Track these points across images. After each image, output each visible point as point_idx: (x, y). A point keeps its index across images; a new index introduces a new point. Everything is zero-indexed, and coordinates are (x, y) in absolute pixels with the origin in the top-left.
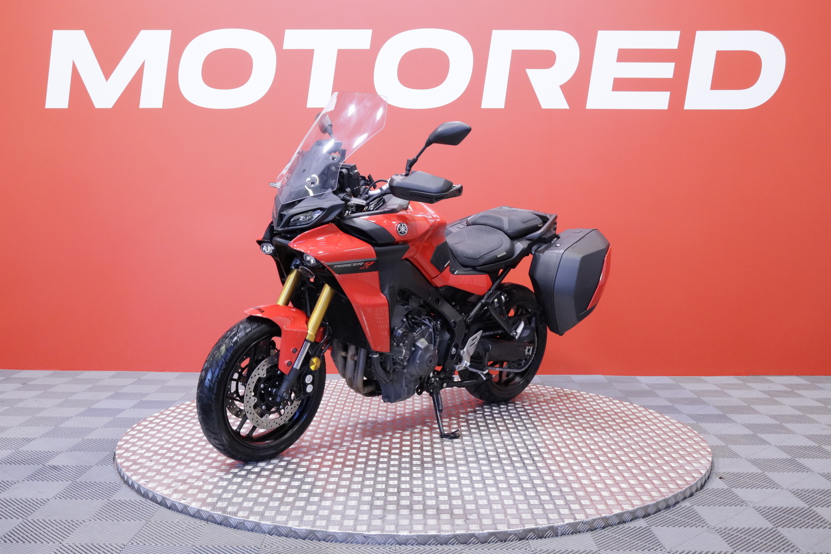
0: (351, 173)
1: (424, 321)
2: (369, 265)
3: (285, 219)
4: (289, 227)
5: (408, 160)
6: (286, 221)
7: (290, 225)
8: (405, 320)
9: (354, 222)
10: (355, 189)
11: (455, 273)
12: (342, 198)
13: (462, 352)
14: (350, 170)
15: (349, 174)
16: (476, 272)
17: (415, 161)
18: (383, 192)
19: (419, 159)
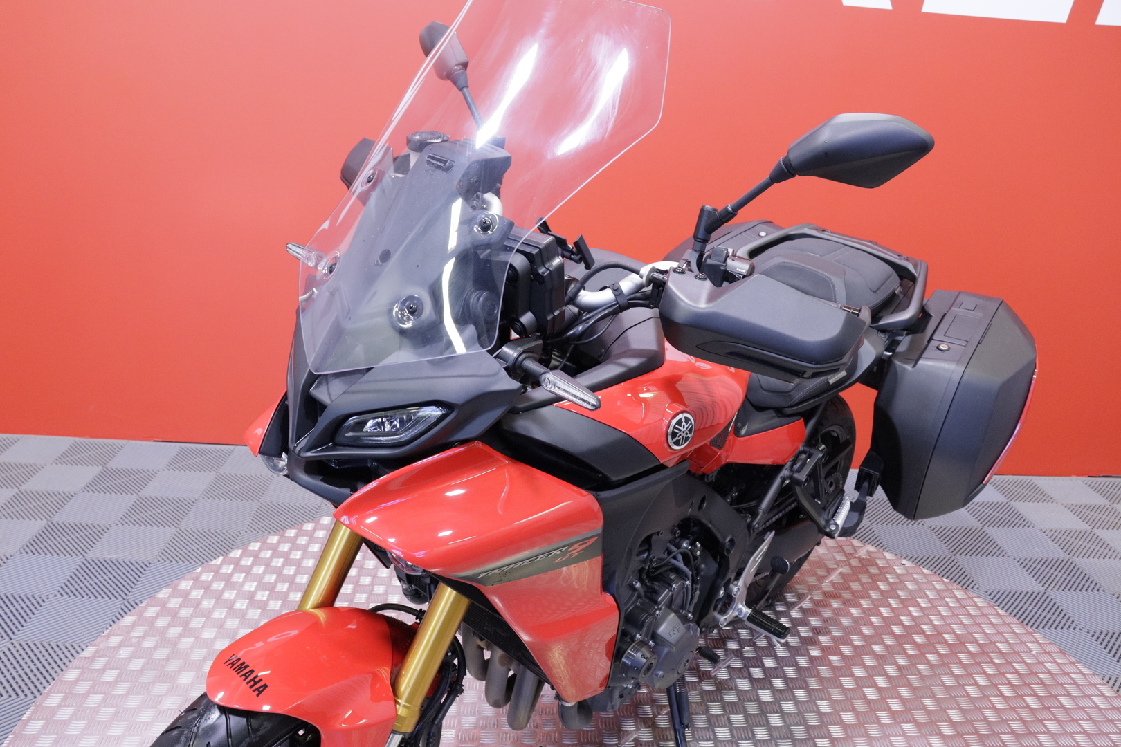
0: (541, 270)
1: (674, 561)
2: (581, 547)
3: (324, 421)
4: (337, 445)
5: (702, 210)
6: (326, 429)
7: (339, 439)
8: (638, 585)
9: (541, 422)
10: (550, 317)
11: (743, 432)
12: (510, 363)
13: (735, 589)
14: (538, 261)
15: (532, 270)
16: (784, 420)
17: (727, 216)
18: (622, 301)
19: (739, 212)
